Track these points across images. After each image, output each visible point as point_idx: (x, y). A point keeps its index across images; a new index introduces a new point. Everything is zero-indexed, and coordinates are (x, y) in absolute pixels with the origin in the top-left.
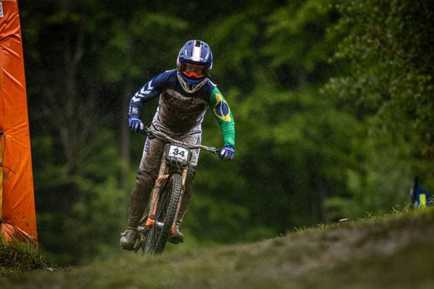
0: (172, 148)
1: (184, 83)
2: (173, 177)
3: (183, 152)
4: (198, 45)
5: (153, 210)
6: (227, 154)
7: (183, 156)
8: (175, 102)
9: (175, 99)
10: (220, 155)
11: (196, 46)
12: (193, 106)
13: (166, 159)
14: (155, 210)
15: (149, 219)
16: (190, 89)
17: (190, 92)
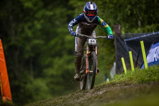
0: (90, 40)
1: (88, 19)
2: (92, 53)
3: (94, 41)
4: (91, 3)
5: (87, 67)
6: (110, 37)
7: (94, 42)
8: (85, 27)
9: (85, 25)
10: (108, 38)
11: (91, 4)
12: (92, 27)
13: (88, 45)
14: (88, 67)
15: (86, 71)
16: (91, 21)
17: (91, 22)
